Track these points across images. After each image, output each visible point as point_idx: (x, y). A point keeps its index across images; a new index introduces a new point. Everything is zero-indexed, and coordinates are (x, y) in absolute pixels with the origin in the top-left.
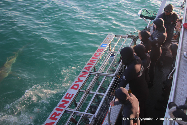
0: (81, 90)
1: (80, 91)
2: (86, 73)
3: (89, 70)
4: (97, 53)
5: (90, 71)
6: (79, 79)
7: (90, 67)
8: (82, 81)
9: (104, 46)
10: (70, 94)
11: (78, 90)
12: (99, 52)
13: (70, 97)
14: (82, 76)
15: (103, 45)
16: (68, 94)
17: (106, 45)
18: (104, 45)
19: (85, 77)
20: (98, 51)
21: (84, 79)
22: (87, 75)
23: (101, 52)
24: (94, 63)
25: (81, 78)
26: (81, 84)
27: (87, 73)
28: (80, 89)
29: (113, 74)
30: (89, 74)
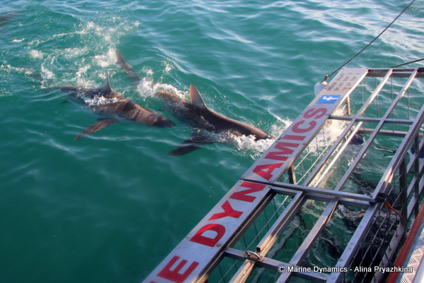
0: (231, 251)
1: (226, 255)
2: (256, 186)
3: (268, 176)
4: (302, 122)
5: (272, 180)
6: (227, 206)
7: (272, 167)
8: (237, 215)
9: (329, 99)
10: (184, 262)
11: (216, 250)
12: (312, 119)
13: (182, 272)
14: (239, 196)
15: (325, 98)
16: (176, 259)
17: (338, 96)
18: (328, 97)
19: (251, 199)
20: (306, 116)
21: (246, 208)
22: (260, 195)
23: (318, 117)
24: (291, 152)
25: (237, 205)
26: (231, 225)
27: (261, 189)
28: (224, 247)
29: (368, 197)
30: (267, 190)
